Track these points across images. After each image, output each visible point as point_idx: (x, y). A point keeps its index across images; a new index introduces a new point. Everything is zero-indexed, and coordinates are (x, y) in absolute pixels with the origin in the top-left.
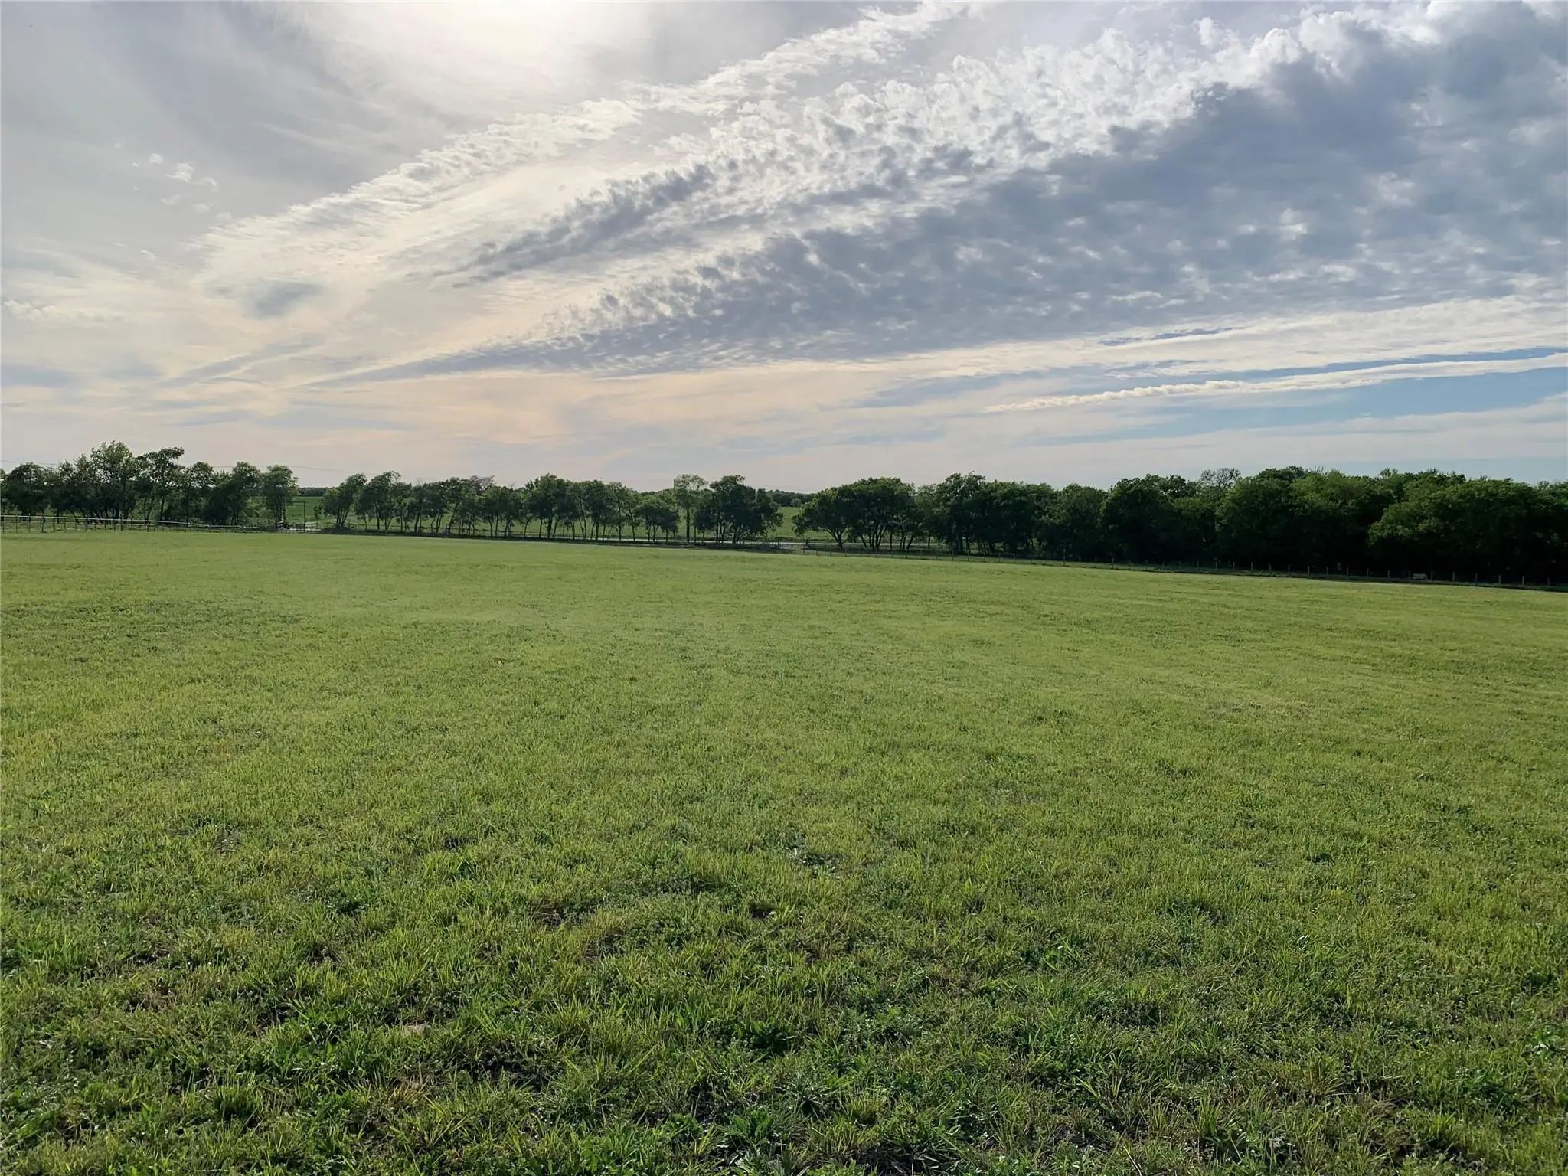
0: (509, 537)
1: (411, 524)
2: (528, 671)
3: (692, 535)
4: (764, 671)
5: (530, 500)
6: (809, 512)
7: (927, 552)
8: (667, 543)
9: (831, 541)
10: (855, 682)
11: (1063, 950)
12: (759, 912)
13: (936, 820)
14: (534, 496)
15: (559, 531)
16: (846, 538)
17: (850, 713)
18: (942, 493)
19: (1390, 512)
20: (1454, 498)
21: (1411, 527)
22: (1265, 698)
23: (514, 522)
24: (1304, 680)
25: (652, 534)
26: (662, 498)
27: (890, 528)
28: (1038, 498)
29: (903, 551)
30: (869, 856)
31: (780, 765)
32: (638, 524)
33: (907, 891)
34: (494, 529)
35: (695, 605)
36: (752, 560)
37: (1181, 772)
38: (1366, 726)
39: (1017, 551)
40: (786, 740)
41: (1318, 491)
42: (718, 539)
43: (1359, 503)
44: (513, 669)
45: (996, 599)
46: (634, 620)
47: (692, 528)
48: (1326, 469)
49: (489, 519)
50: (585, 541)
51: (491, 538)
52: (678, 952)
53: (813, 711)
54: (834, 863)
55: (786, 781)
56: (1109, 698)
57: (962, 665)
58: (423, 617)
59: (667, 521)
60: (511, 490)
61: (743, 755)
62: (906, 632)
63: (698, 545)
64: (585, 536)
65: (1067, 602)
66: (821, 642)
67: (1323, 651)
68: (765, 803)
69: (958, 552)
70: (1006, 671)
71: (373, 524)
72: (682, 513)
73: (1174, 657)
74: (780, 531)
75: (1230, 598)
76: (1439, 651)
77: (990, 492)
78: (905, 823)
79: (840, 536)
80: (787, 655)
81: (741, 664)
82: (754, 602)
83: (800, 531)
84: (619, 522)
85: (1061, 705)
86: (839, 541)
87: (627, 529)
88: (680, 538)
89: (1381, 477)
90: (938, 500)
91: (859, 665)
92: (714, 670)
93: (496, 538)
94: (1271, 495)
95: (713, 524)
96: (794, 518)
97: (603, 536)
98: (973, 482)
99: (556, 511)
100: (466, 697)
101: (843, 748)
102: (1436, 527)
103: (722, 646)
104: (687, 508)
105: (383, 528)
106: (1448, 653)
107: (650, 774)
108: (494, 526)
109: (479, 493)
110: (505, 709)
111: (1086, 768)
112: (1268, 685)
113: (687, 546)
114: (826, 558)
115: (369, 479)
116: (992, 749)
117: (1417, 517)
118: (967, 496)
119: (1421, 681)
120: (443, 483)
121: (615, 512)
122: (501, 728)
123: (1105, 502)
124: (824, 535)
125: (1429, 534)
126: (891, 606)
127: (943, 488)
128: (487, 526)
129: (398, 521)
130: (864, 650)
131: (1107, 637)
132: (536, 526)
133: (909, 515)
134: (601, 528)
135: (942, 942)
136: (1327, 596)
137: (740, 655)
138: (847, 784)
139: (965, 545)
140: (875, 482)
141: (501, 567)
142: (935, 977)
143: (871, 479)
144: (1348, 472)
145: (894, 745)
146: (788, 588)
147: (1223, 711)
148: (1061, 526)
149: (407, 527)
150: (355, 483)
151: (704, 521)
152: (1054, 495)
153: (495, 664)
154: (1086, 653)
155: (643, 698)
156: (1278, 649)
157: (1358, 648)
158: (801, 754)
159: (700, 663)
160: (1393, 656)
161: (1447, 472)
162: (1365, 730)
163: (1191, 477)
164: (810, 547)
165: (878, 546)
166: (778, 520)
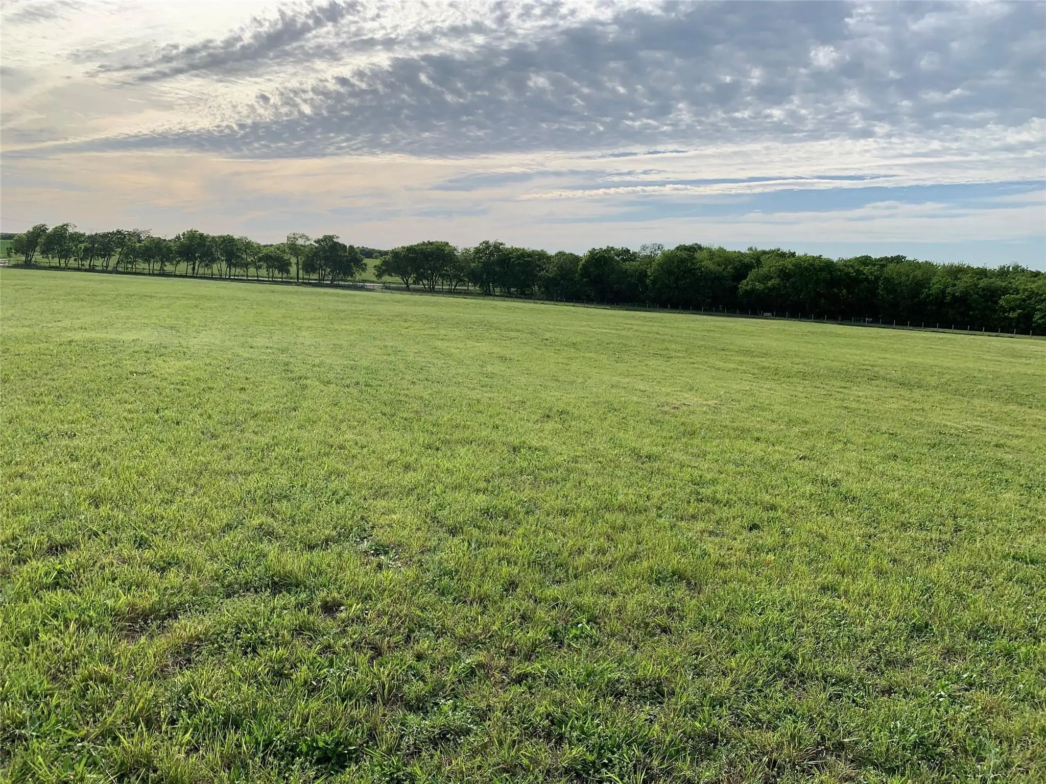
0: (163, 274)
1: (86, 263)
2: (157, 382)
3: (301, 276)
4: (348, 382)
5: (179, 247)
6: (385, 263)
7: (467, 294)
8: (282, 282)
9: (401, 284)
10: (417, 390)
11: (582, 628)
12: (330, 608)
13: (479, 508)
14: (182, 244)
15: (201, 271)
16: (412, 282)
17: (412, 415)
18: (476, 253)
19: (752, 274)
20: (790, 266)
21: (765, 284)
22: (692, 398)
23: (166, 263)
24: (714, 385)
25: (271, 274)
26: (278, 249)
27: (442, 276)
28: (539, 259)
29: (451, 292)
30: (426, 544)
31: (356, 463)
32: (260, 267)
33: (457, 577)
34: (151, 268)
35: (299, 329)
36: (346, 296)
37: (647, 457)
38: (758, 419)
39: (524, 294)
40: (362, 440)
41: (710, 260)
42: (319, 280)
43: (734, 268)
44: (145, 381)
45: (514, 327)
46: (250, 339)
47: (301, 271)
48: (715, 247)
49: (147, 260)
50: (221, 279)
51: (149, 274)
52: (252, 659)
53: (384, 414)
54: (396, 553)
55: (362, 477)
56: (592, 400)
57: (492, 376)
58: (78, 336)
59: (283, 266)
60: (165, 240)
61: (327, 454)
62: (453, 351)
63: (306, 283)
64: (221, 275)
65: (560, 330)
66: (392, 358)
67: (720, 364)
68: (343, 498)
69: (487, 294)
70: (523, 380)
71: (55, 262)
72: (293, 260)
73: (630, 369)
74: (365, 276)
75: (660, 329)
76: (790, 365)
77: (508, 254)
78: (454, 512)
79: (407, 280)
80: (367, 368)
81: (331, 375)
82: (344, 327)
83: (379, 276)
84: (246, 265)
85: (561, 406)
86: (407, 284)
87: (252, 271)
88: (291, 278)
89: (748, 252)
90: (474, 258)
91: (420, 376)
92: (309, 381)
93: (154, 275)
94: (682, 261)
95: (316, 269)
96: (375, 266)
97: (235, 275)
98: (497, 247)
99: (198, 256)
100: (99, 406)
101: (407, 447)
102: (779, 285)
103: (317, 361)
104: (297, 257)
105: (63, 265)
106: (797, 366)
107: (247, 474)
108: (151, 265)
109: (140, 241)
110: (130, 416)
111: (583, 456)
112: (691, 389)
113: (297, 284)
114: (398, 296)
115: (50, 229)
116: (517, 443)
117: (768, 277)
118: (493, 255)
119: (784, 385)
120: (110, 233)
121: (243, 259)
122: (123, 434)
123: (581, 263)
124: (396, 280)
125: (773, 288)
126: (442, 332)
127: (478, 251)
128: (146, 266)
129: (75, 260)
130: (424, 364)
131: (588, 355)
132: (183, 267)
133: (455, 268)
134: (233, 270)
135: (486, 629)
136: (718, 327)
137: (331, 368)
138: (410, 478)
139: (491, 289)
140: (431, 244)
141: (151, 297)
142: (481, 665)
143: (429, 242)
144: (729, 248)
145: (446, 442)
146: (369, 317)
147: (666, 409)
148: (553, 278)
149: (83, 265)
150: (39, 231)
151: (309, 267)
152: (549, 258)
153: (129, 376)
154: (574, 366)
155: (249, 406)
156: (694, 363)
157: (742, 362)
158: (374, 452)
159: (298, 374)
160: (764, 368)
161: (785, 249)
162: (758, 422)
163: (634, 248)
164: (387, 288)
165: (433, 288)
166: (363, 268)
